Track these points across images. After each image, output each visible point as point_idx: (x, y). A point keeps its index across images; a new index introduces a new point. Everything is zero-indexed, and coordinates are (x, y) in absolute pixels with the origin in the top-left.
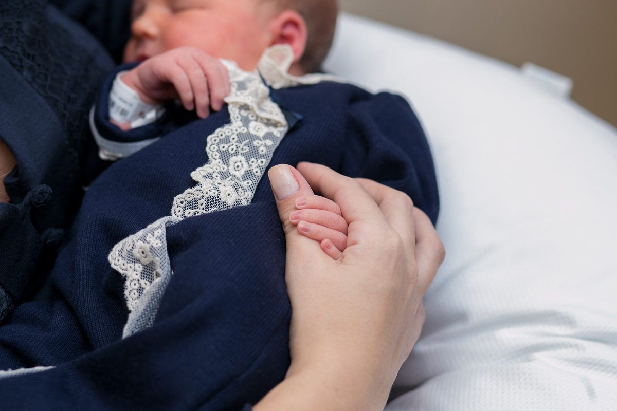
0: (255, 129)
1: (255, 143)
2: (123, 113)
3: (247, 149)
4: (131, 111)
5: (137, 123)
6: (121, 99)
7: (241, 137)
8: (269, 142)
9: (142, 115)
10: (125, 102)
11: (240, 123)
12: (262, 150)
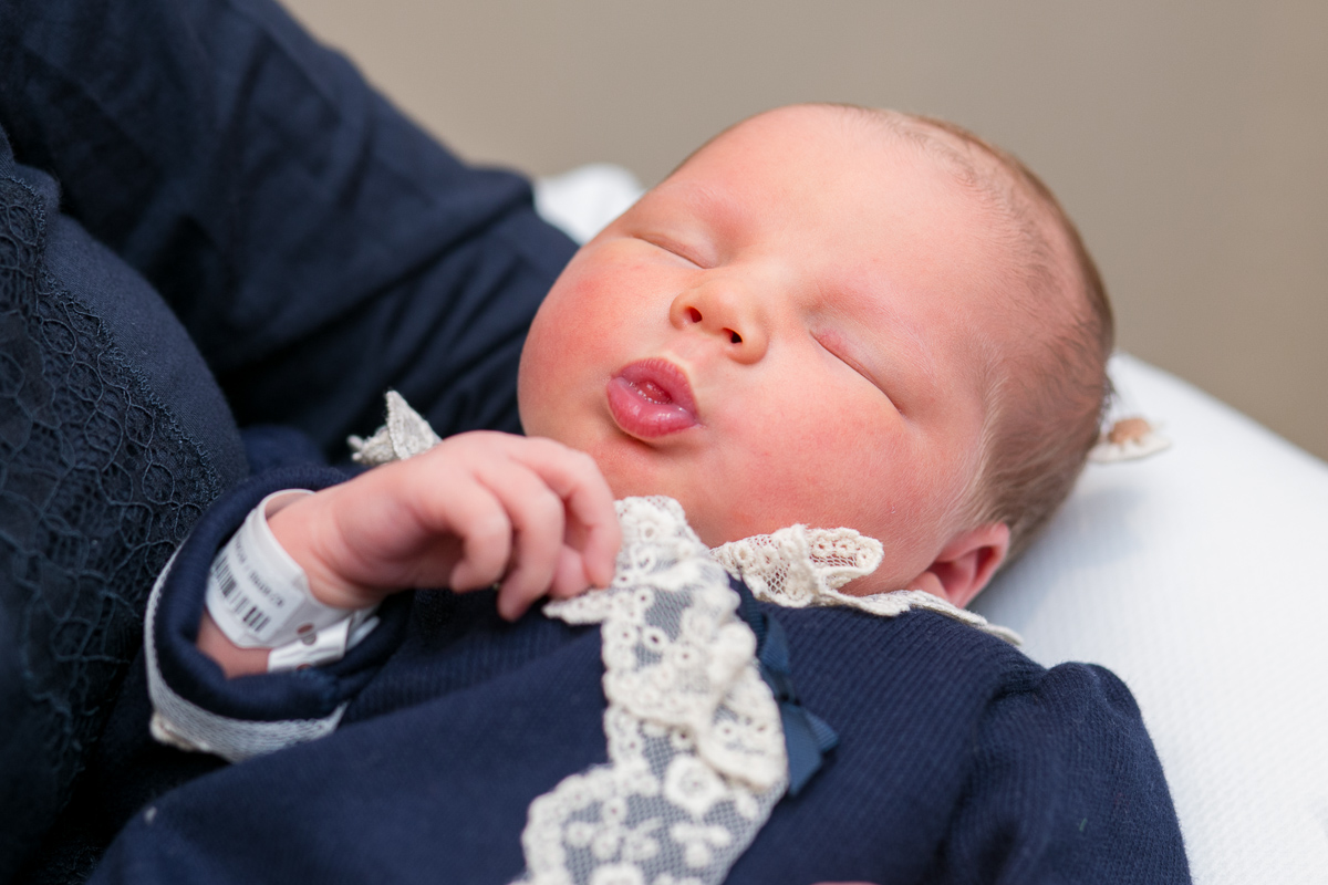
0: (682, 784)
1: (680, 832)
2: (253, 618)
3: (650, 848)
4: (277, 617)
5: (288, 656)
6: (255, 579)
7: (640, 809)
8: (720, 836)
9: (307, 633)
10: (266, 591)
11: (640, 764)
12: (697, 855)
